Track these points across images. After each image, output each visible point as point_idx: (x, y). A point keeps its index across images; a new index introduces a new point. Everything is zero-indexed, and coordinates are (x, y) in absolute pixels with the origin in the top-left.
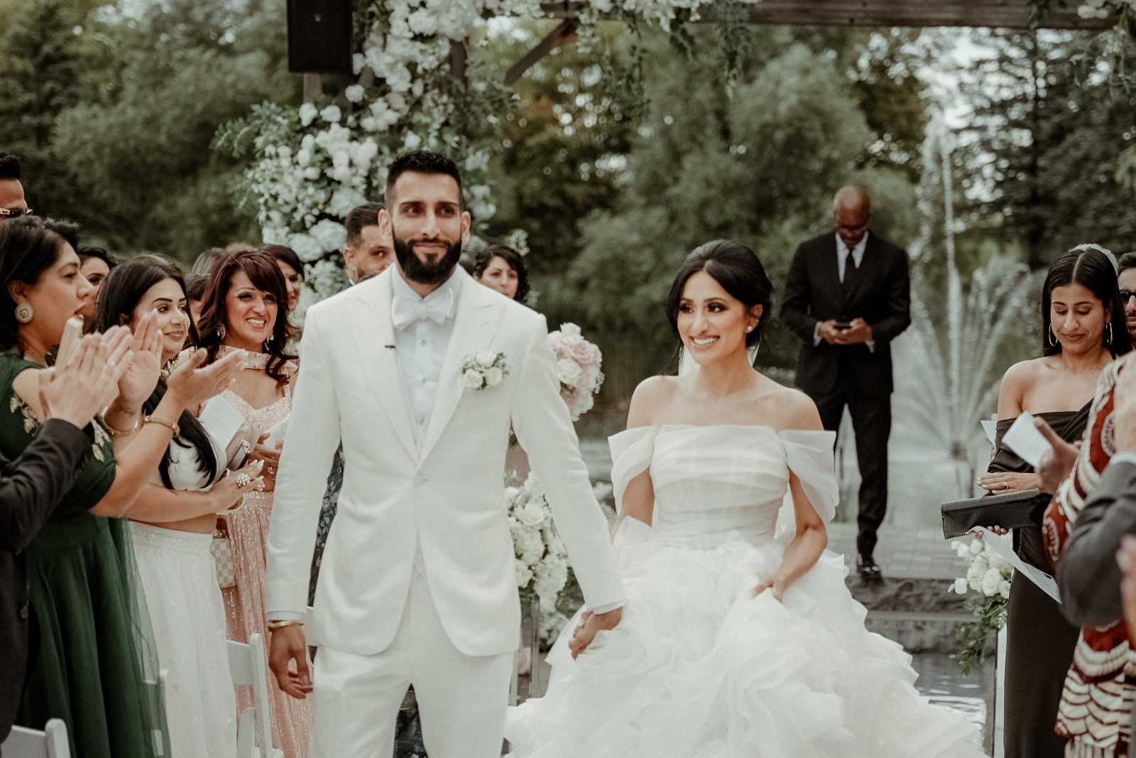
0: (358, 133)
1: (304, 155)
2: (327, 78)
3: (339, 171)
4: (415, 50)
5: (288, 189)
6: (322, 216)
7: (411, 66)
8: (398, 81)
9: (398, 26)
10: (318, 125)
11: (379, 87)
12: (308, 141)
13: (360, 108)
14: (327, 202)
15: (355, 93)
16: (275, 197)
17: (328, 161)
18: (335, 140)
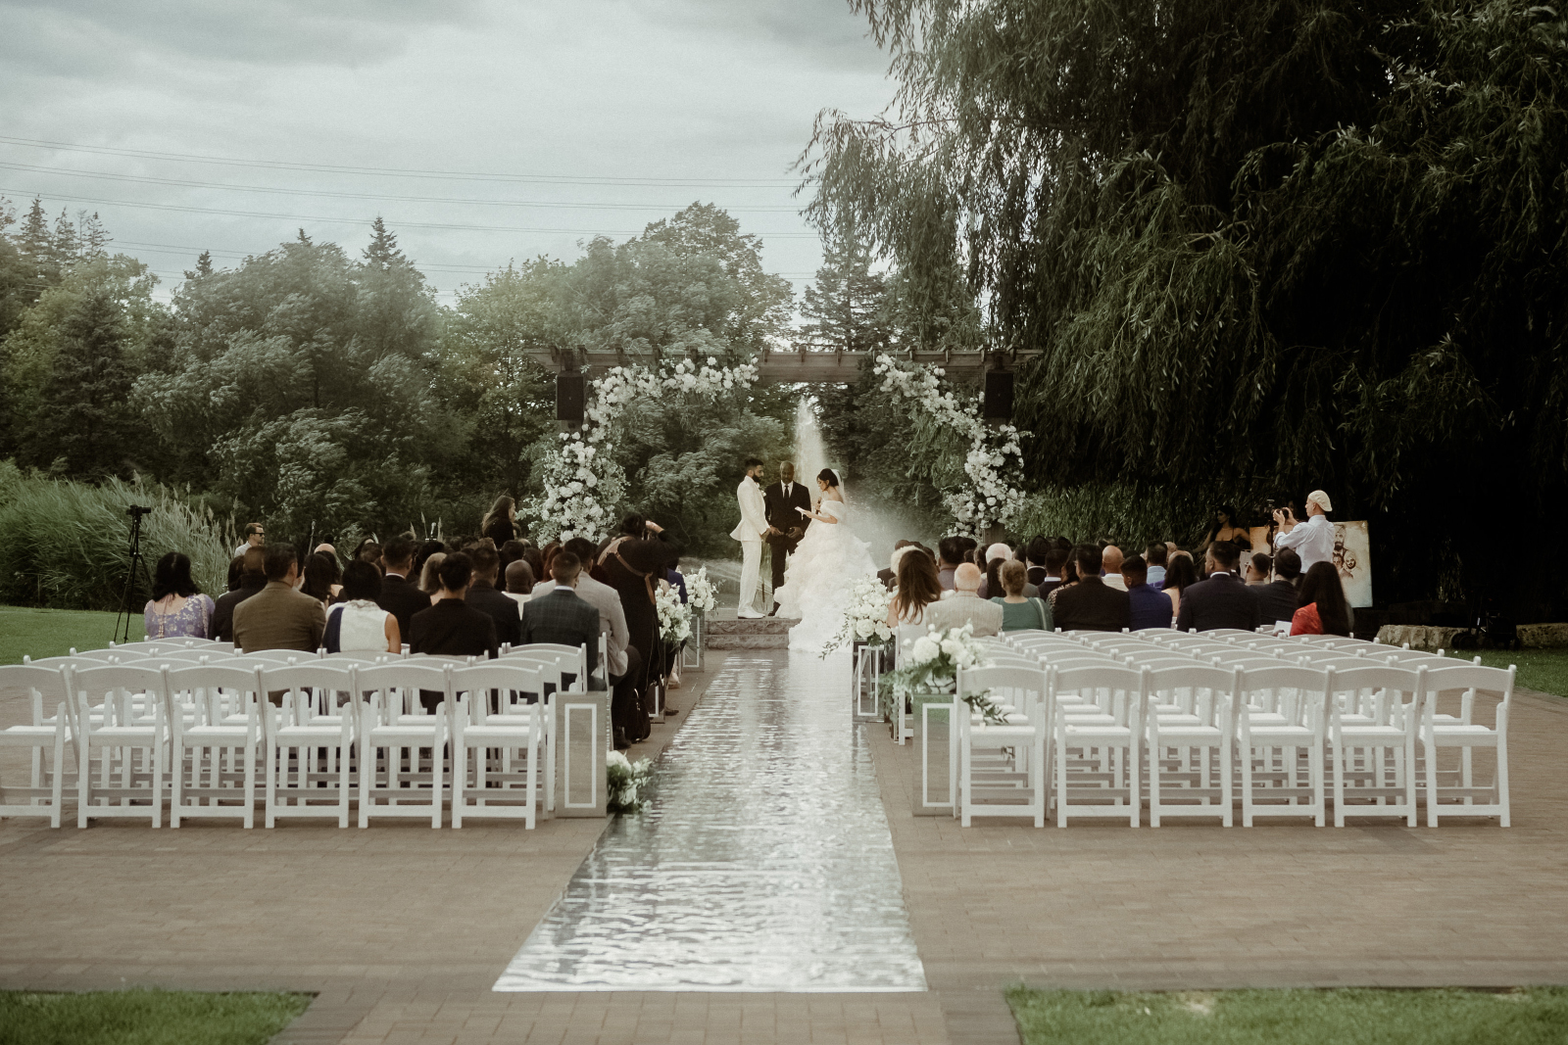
0: (587, 444)
1: (565, 453)
2: (571, 422)
3: (581, 460)
4: (610, 410)
5: (558, 465)
6: (571, 480)
7: (609, 416)
8: (603, 421)
9: (602, 399)
10: (571, 440)
11: (594, 424)
12: (566, 447)
13: (589, 433)
14: (574, 474)
15: (585, 427)
16: (552, 470)
17: (576, 457)
18: (578, 447)
